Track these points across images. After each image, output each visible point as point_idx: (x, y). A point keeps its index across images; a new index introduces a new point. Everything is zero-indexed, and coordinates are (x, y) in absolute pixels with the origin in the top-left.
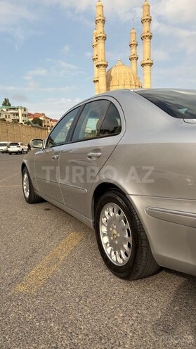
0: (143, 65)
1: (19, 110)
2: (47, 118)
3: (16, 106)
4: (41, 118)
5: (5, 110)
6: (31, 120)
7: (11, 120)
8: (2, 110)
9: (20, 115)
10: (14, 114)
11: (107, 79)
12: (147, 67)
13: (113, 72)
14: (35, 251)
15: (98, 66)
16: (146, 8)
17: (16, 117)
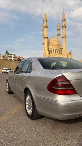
0: (62, 37)
1: (12, 55)
2: (23, 59)
3: (11, 54)
4: (21, 59)
5: (6, 55)
6: (17, 59)
7: (8, 59)
8: (5, 55)
9: (12, 57)
10: (10, 57)
11: (48, 43)
12: (64, 39)
13: (50, 40)
14: (6, 110)
15: (44, 38)
16: (63, 15)
17: (11, 58)
